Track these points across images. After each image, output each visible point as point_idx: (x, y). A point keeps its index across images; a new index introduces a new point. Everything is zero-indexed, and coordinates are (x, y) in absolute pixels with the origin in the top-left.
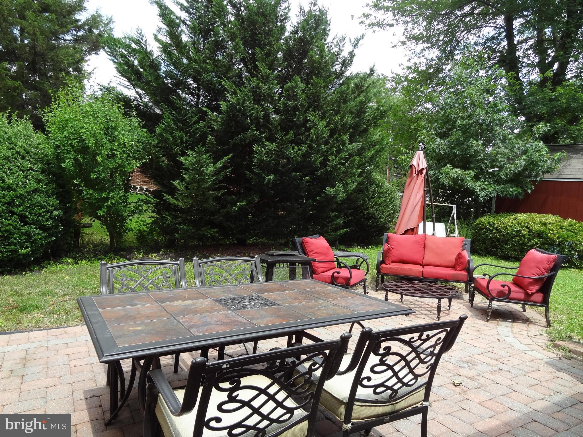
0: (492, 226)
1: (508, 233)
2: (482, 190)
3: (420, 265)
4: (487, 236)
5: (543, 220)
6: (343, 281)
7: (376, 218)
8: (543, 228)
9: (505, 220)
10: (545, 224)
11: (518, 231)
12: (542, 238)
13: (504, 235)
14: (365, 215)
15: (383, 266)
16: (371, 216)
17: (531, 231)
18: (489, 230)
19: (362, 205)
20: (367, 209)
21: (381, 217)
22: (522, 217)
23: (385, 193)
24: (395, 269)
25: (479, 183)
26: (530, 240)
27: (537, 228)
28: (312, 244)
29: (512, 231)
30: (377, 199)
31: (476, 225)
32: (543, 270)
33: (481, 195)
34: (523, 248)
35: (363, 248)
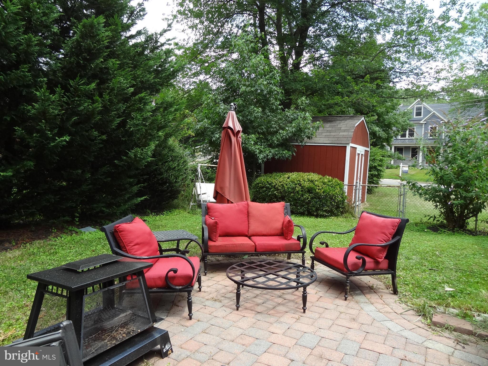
0: (270, 184)
1: (284, 190)
2: (260, 152)
3: (246, 236)
4: (266, 194)
5: (310, 177)
6: (182, 281)
7: (170, 183)
8: (311, 185)
9: (281, 180)
10: (312, 181)
11: (294, 189)
12: (312, 193)
13: (281, 193)
14: (158, 180)
15: (211, 243)
16: (164, 182)
17: (302, 187)
18: (267, 188)
19: (156, 170)
20: (161, 174)
21: (176, 182)
22: (294, 175)
23: (178, 157)
24: (225, 246)
25: (257, 147)
26: (302, 195)
27: (307, 184)
28: (130, 232)
29: (288, 188)
30: (171, 163)
31: (256, 185)
32: (389, 236)
33: (260, 158)
34: (297, 203)
35: (157, 215)
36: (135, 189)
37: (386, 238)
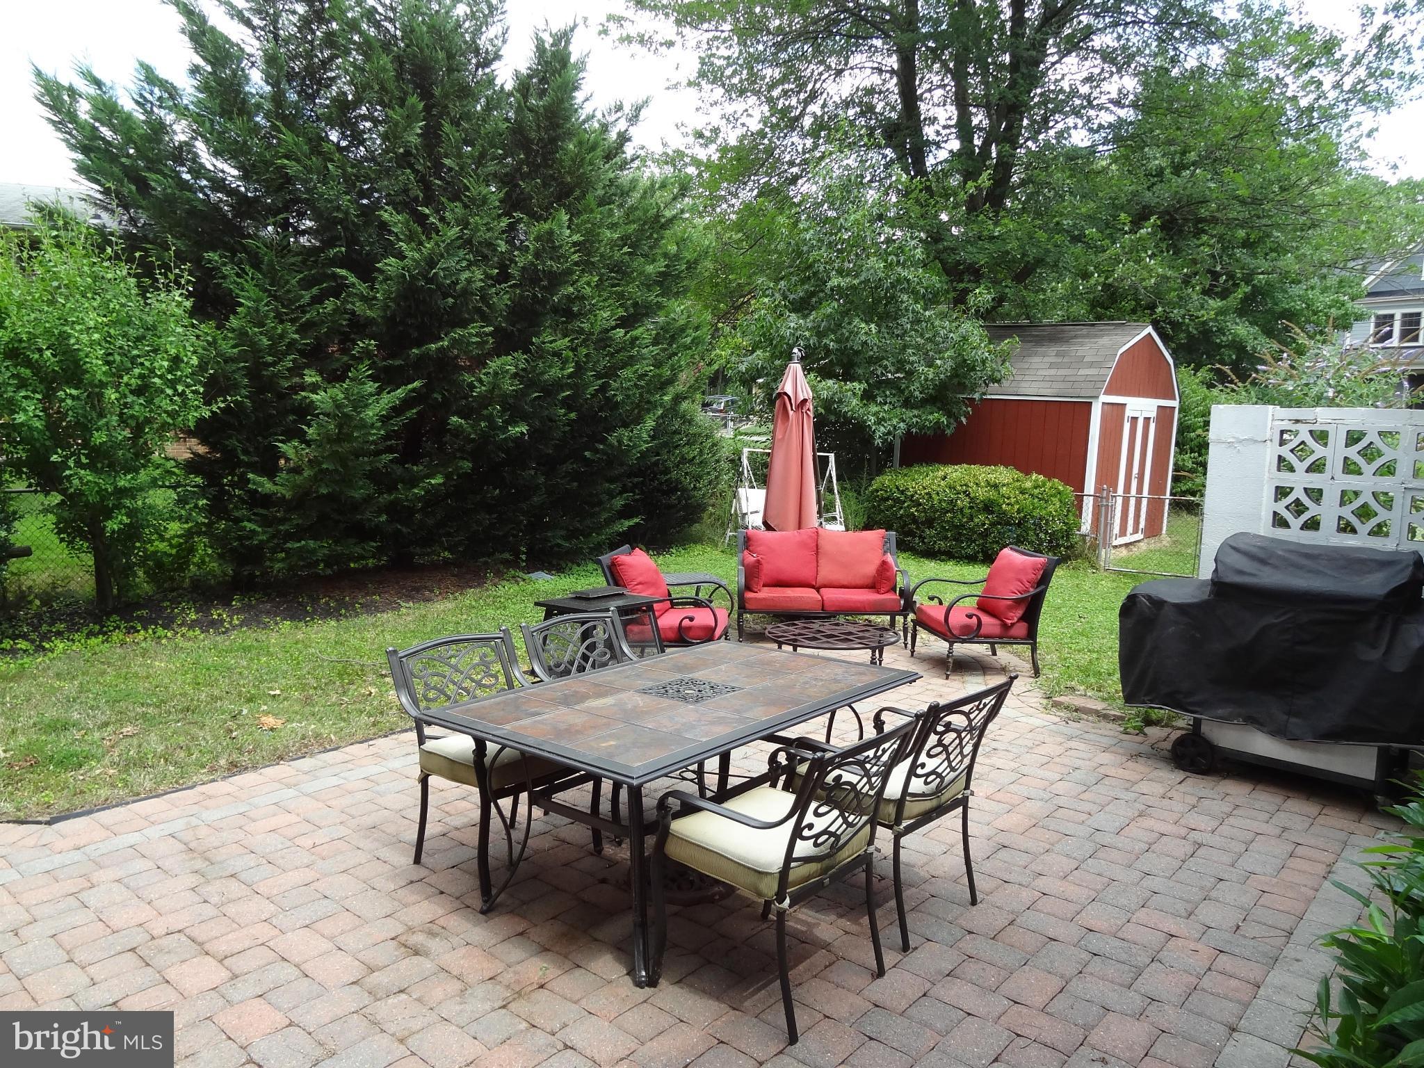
0: (902, 492)
1: (933, 506)
2: (880, 421)
3: (813, 587)
4: (894, 514)
5: (992, 477)
7: (684, 490)
8: (992, 494)
9: (927, 482)
10: (995, 486)
11: (952, 502)
12: (992, 513)
13: (925, 511)
14: (661, 484)
15: (749, 595)
16: (674, 487)
17: (972, 500)
18: (897, 500)
19: (656, 464)
20: (667, 471)
21: (695, 487)
22: (956, 473)
23: (700, 435)
24: (773, 599)
25: (874, 408)
26: (971, 518)
27: (982, 493)
29: (940, 501)
30: (685, 450)
31: (872, 492)
33: (878, 434)
34: (960, 534)
35: (659, 554)
36: (619, 503)
37: (1021, 587)
